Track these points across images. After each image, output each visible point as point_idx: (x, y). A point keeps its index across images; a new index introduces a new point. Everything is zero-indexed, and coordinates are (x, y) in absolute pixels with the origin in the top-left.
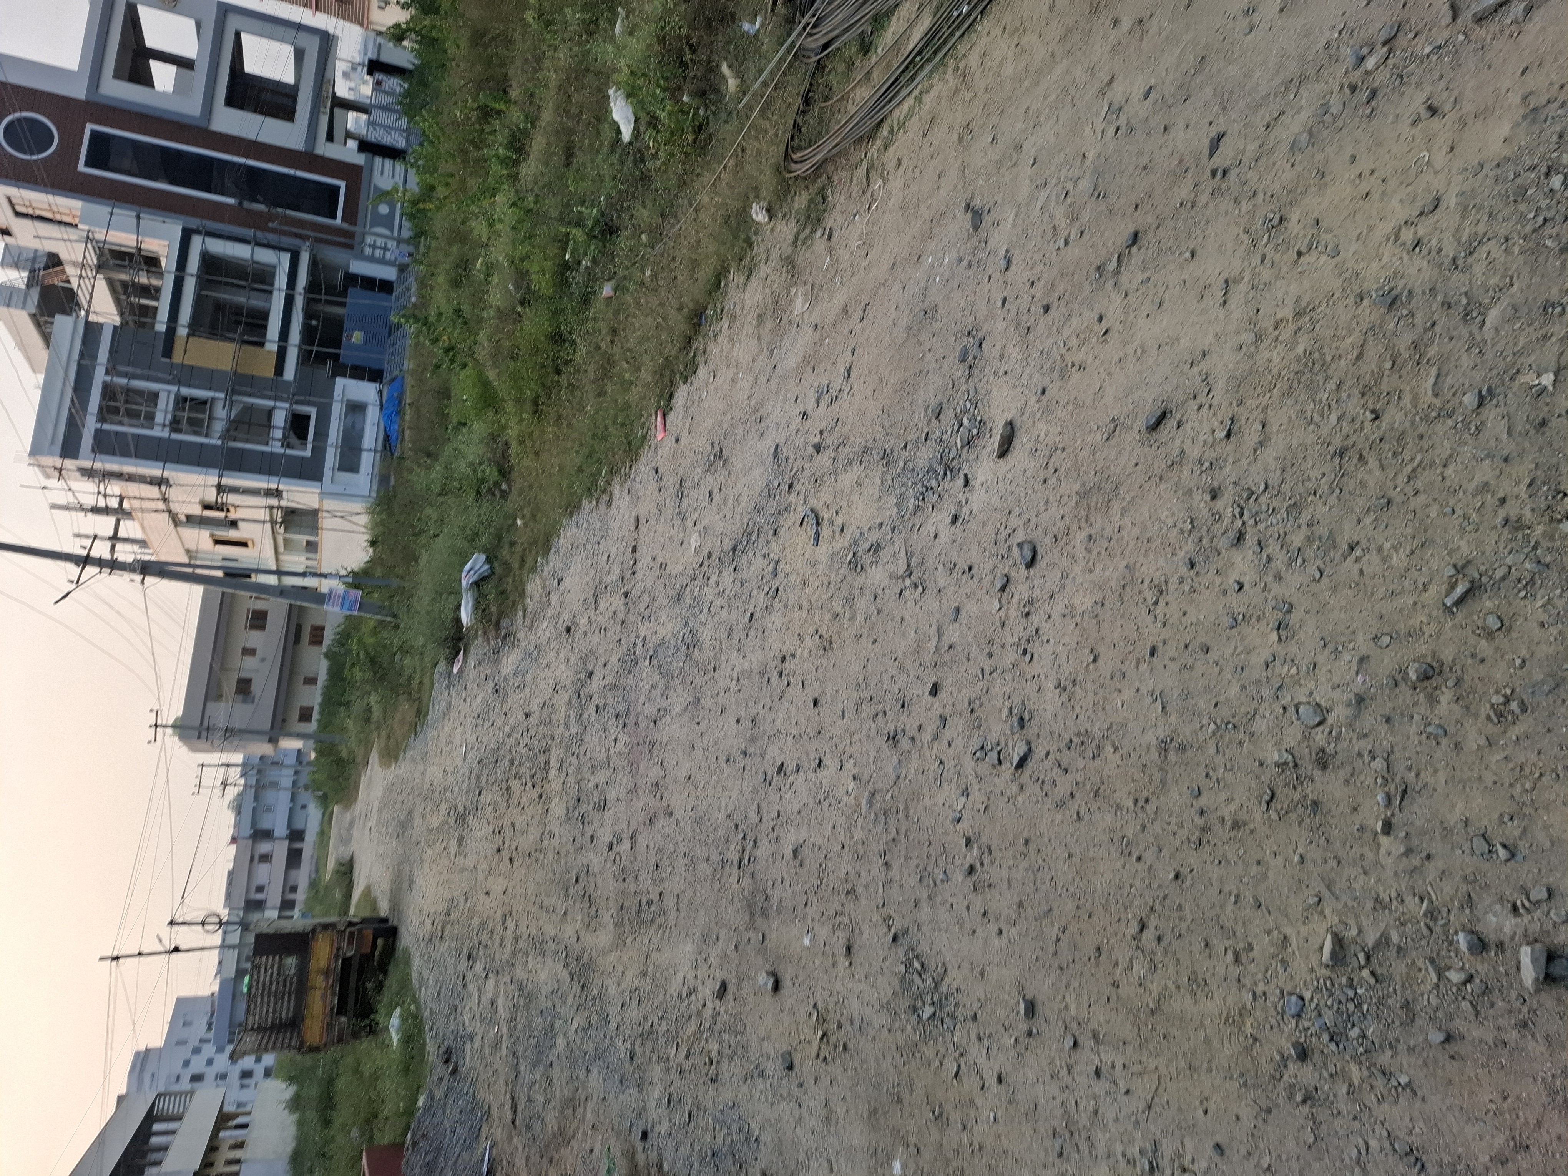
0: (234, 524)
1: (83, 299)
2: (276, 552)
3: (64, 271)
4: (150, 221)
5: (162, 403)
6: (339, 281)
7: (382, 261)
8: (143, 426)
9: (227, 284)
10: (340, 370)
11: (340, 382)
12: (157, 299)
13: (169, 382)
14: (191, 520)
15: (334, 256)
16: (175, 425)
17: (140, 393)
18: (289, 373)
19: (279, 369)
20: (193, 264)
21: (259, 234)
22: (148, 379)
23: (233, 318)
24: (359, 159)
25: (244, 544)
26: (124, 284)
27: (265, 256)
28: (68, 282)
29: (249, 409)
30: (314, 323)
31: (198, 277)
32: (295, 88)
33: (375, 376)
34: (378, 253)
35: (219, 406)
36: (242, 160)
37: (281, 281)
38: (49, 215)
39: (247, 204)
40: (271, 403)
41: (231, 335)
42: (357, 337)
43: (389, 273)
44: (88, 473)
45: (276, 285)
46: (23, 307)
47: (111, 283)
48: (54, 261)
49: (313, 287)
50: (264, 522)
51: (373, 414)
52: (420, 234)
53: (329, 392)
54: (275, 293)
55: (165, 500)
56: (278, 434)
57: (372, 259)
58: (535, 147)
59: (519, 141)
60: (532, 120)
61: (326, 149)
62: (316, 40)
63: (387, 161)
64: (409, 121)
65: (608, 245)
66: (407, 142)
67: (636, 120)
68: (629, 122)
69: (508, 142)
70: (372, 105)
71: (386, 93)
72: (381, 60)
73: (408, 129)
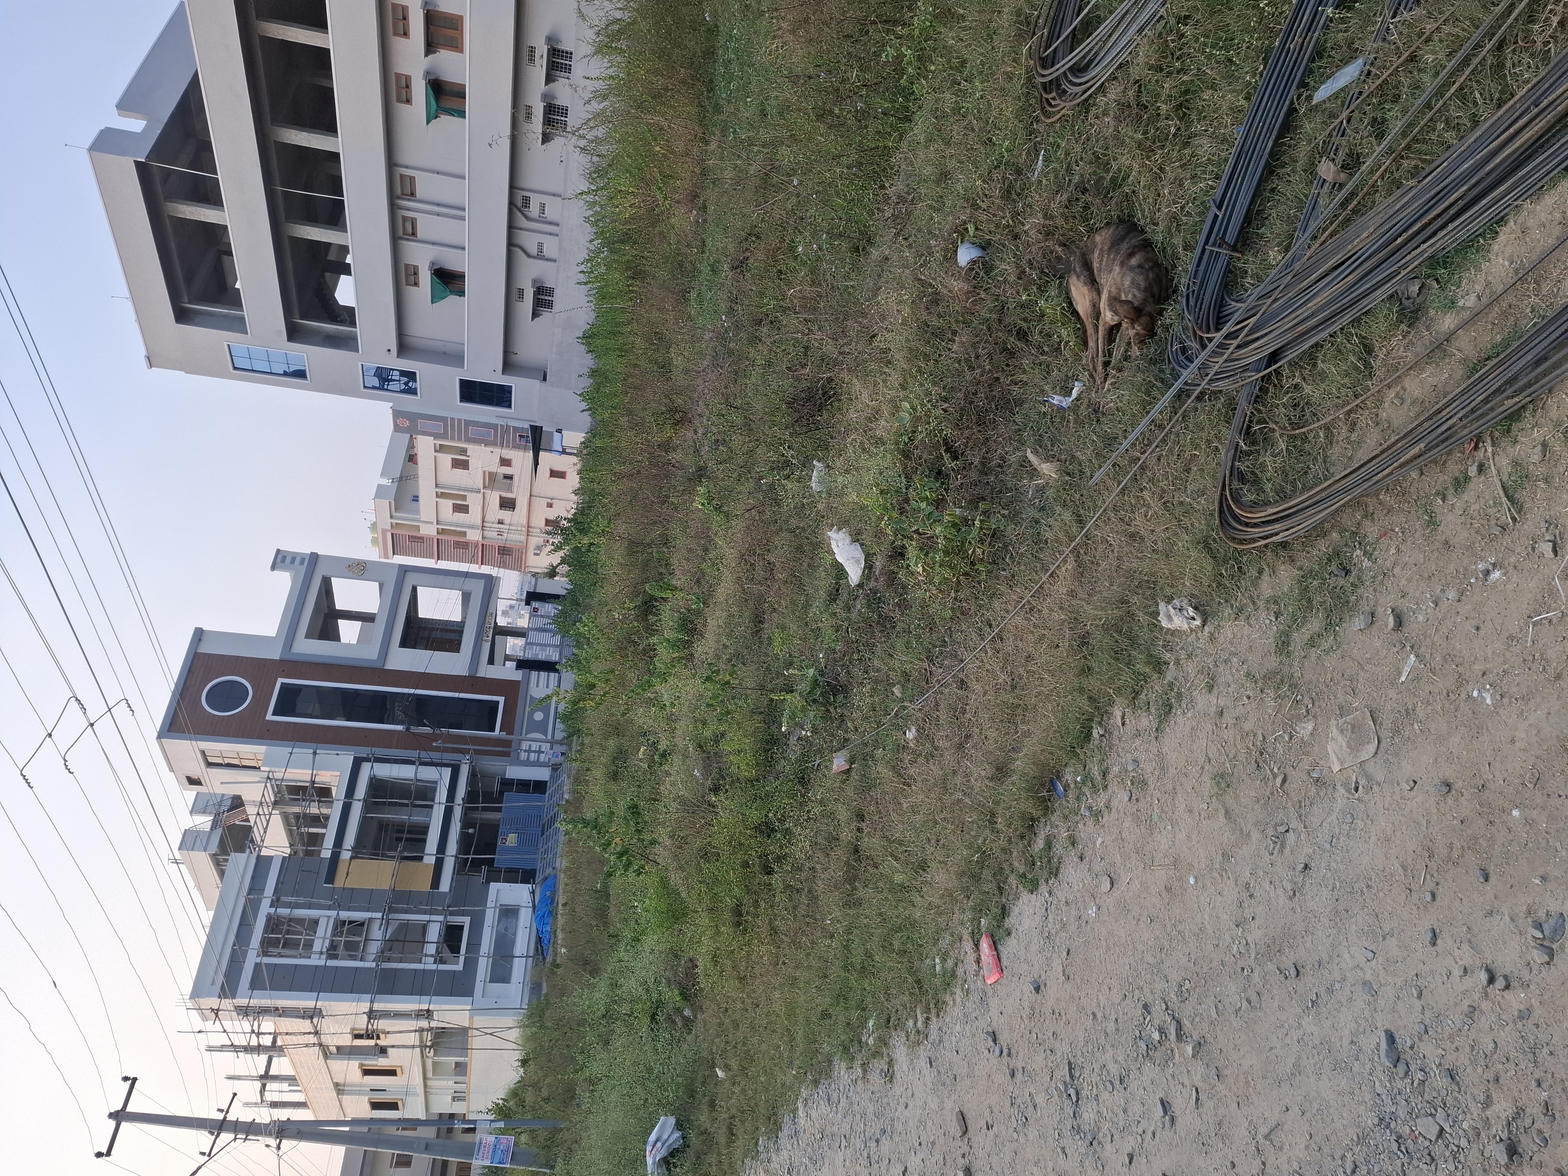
0: (383, 1051)
1: (257, 835)
2: (425, 1078)
3: (245, 810)
4: (326, 755)
5: (320, 931)
6: (496, 788)
7: (538, 764)
8: (302, 957)
9: (390, 804)
10: (495, 875)
11: (494, 886)
12: (325, 827)
13: (329, 908)
14: (342, 1051)
15: (492, 765)
16: (332, 952)
17: (300, 921)
18: (445, 885)
19: (436, 882)
20: (361, 791)
21: (423, 754)
22: (310, 906)
23: (395, 835)
24: (517, 675)
25: (392, 1073)
26: (297, 816)
27: (428, 773)
28: (248, 820)
29: (405, 926)
30: (471, 831)
31: (365, 800)
32: (462, 624)
33: (527, 876)
34: (533, 757)
35: (376, 925)
36: (412, 691)
37: (442, 795)
38: (236, 762)
39: (413, 729)
40: (426, 917)
41: (391, 854)
42: (512, 839)
43: (542, 774)
44: (244, 1012)
45: (437, 800)
46: (205, 850)
47: (285, 817)
48: (237, 803)
49: (471, 797)
50: (413, 1047)
51: (525, 917)
52: (573, 733)
53: (482, 899)
54: (436, 807)
55: (316, 1033)
56: (431, 949)
57: (528, 763)
58: (712, 623)
59: (692, 622)
60: (706, 599)
61: (487, 671)
62: (481, 583)
63: (542, 673)
64: (563, 637)
65: (832, 709)
66: (560, 655)
67: (868, 557)
68: (858, 561)
69: (679, 625)
70: (529, 629)
71: (542, 616)
72: (538, 591)
73: (562, 643)
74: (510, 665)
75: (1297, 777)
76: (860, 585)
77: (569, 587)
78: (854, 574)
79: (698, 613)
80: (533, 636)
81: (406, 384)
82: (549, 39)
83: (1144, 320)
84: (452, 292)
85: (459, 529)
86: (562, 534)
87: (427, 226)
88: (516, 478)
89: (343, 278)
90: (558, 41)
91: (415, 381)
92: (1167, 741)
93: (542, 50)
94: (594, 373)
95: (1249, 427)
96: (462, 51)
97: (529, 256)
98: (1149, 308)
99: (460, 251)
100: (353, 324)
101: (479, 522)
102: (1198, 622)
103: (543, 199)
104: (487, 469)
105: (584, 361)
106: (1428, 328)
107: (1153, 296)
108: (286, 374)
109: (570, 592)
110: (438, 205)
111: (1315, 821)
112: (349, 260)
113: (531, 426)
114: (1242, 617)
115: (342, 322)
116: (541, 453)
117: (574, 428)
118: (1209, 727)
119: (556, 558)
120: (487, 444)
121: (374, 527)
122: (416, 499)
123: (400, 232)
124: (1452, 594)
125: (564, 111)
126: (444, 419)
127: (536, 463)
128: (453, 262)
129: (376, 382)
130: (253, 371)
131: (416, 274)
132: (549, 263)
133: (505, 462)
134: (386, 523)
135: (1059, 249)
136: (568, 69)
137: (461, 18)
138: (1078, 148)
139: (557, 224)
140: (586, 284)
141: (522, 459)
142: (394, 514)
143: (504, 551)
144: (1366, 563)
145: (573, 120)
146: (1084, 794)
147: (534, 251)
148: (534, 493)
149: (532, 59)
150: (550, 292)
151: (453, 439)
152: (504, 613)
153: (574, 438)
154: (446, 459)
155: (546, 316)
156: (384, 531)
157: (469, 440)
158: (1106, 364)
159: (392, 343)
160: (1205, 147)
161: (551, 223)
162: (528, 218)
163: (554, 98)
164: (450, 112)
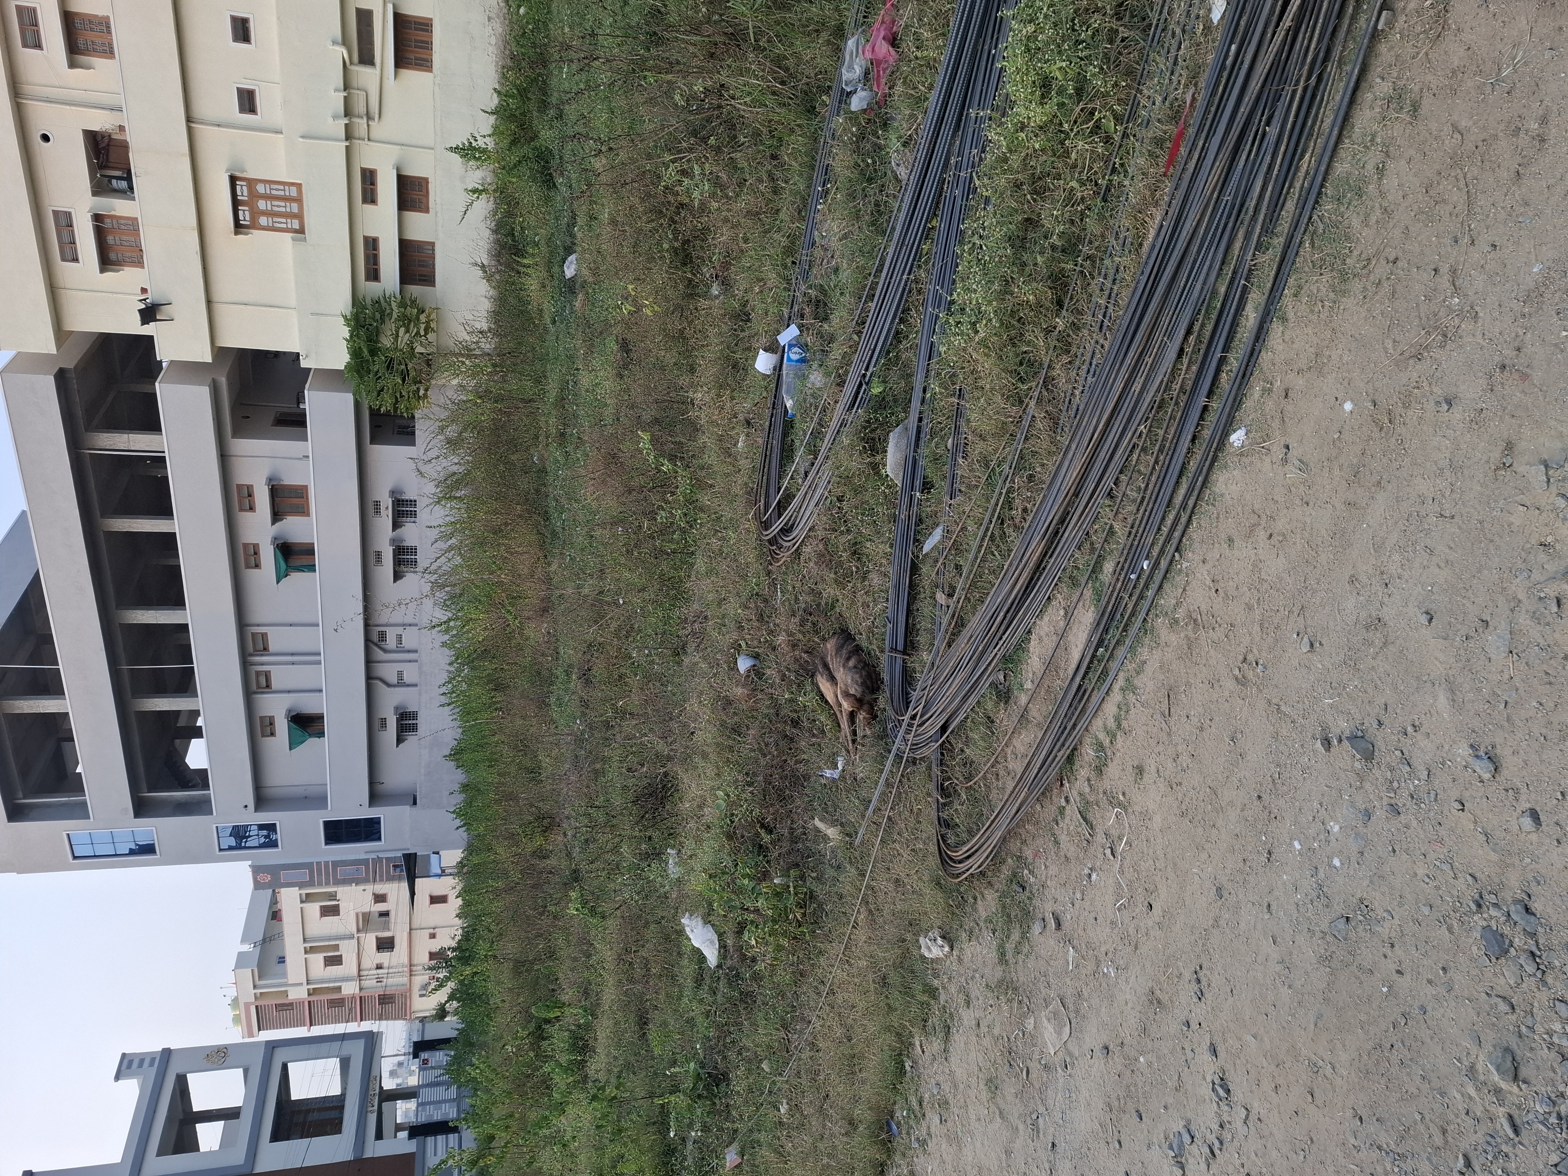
24: (412, 1146)
32: (342, 1098)
58: (601, 1035)
59: (582, 1039)
60: (592, 1011)
61: (376, 1149)
62: (361, 1044)
63: (439, 1137)
64: (459, 1088)
65: (717, 1101)
66: (458, 1111)
67: (721, 935)
68: (712, 942)
69: (570, 1045)
70: (419, 1087)
71: (432, 1068)
72: (426, 1038)
73: (458, 1094)
74: (403, 1135)
75: (1034, 1066)
76: (719, 966)
77: (460, 1026)
78: (712, 956)
79: (588, 1027)
80: (426, 1094)
81: (266, 837)
82: (393, 493)
83: (866, 707)
84: (310, 735)
85: (331, 985)
86: (447, 967)
87: (280, 676)
88: (392, 914)
89: (194, 742)
90: (402, 493)
91: (275, 831)
92: (952, 1059)
93: (387, 502)
94: (465, 787)
95: (942, 785)
96: (308, 515)
97: (389, 685)
98: (868, 698)
99: (317, 694)
100: (206, 786)
101: (355, 972)
102: (947, 949)
103: (399, 630)
104: (359, 910)
105: (456, 777)
106: (1015, 703)
107: (868, 688)
108: (132, 852)
109: (461, 1031)
110: (292, 654)
111: (1050, 1102)
112: (200, 722)
113: (404, 855)
114: (973, 938)
115: (194, 787)
116: (418, 881)
117: (451, 846)
118: (974, 1038)
119: (442, 996)
120: (358, 882)
121: (235, 1002)
122: (282, 960)
123: (254, 687)
124: (1078, 895)
125: (413, 550)
126: (309, 866)
127: (412, 894)
128: (309, 705)
129: (232, 842)
130: (95, 856)
131: (272, 724)
132: (410, 689)
133: (380, 898)
134: (249, 993)
135: (805, 656)
136: (414, 514)
137: (306, 487)
138: (798, 585)
139: (416, 651)
140: (449, 705)
141: (397, 891)
142: (258, 983)
143: (385, 999)
144: (1032, 880)
145: (423, 559)
146: (912, 1127)
147: (394, 680)
148: (413, 927)
149: (377, 511)
150: (414, 715)
151: (320, 884)
152: (393, 1074)
153: (452, 857)
154: (314, 908)
155: (411, 740)
156: (247, 1005)
157: (338, 882)
158: (854, 741)
159: (249, 798)
160: (875, 579)
161: (409, 651)
162: (385, 651)
163: (402, 541)
164: (299, 569)
